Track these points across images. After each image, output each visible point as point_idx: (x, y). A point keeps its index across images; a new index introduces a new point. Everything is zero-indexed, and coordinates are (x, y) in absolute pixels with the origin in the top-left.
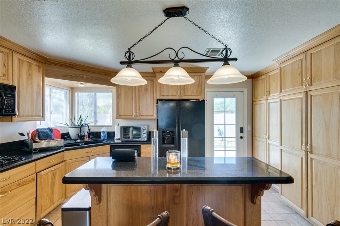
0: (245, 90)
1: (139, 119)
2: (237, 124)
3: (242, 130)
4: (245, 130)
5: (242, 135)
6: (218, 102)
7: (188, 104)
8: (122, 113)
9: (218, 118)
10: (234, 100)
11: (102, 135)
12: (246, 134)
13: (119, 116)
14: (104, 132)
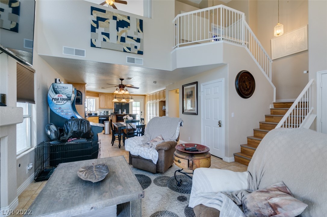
0: (143, 100)
1: (107, 109)
2: (140, 110)
3: (142, 112)
4: (143, 112)
5: (142, 114)
6: (134, 103)
7: (123, 104)
8: (101, 106)
9: (134, 108)
10: (139, 102)
11: (93, 114)
12: (143, 114)
13: (100, 108)
14: (93, 113)
